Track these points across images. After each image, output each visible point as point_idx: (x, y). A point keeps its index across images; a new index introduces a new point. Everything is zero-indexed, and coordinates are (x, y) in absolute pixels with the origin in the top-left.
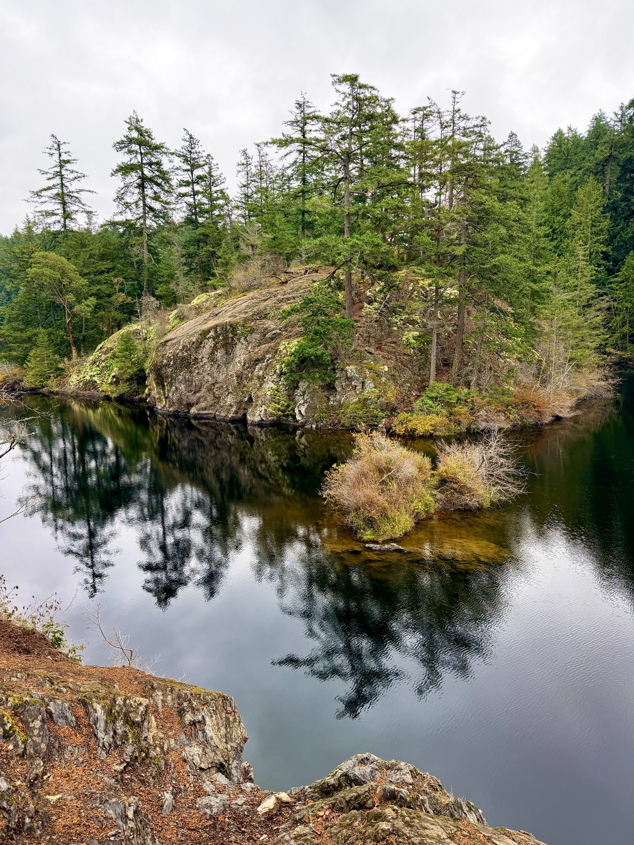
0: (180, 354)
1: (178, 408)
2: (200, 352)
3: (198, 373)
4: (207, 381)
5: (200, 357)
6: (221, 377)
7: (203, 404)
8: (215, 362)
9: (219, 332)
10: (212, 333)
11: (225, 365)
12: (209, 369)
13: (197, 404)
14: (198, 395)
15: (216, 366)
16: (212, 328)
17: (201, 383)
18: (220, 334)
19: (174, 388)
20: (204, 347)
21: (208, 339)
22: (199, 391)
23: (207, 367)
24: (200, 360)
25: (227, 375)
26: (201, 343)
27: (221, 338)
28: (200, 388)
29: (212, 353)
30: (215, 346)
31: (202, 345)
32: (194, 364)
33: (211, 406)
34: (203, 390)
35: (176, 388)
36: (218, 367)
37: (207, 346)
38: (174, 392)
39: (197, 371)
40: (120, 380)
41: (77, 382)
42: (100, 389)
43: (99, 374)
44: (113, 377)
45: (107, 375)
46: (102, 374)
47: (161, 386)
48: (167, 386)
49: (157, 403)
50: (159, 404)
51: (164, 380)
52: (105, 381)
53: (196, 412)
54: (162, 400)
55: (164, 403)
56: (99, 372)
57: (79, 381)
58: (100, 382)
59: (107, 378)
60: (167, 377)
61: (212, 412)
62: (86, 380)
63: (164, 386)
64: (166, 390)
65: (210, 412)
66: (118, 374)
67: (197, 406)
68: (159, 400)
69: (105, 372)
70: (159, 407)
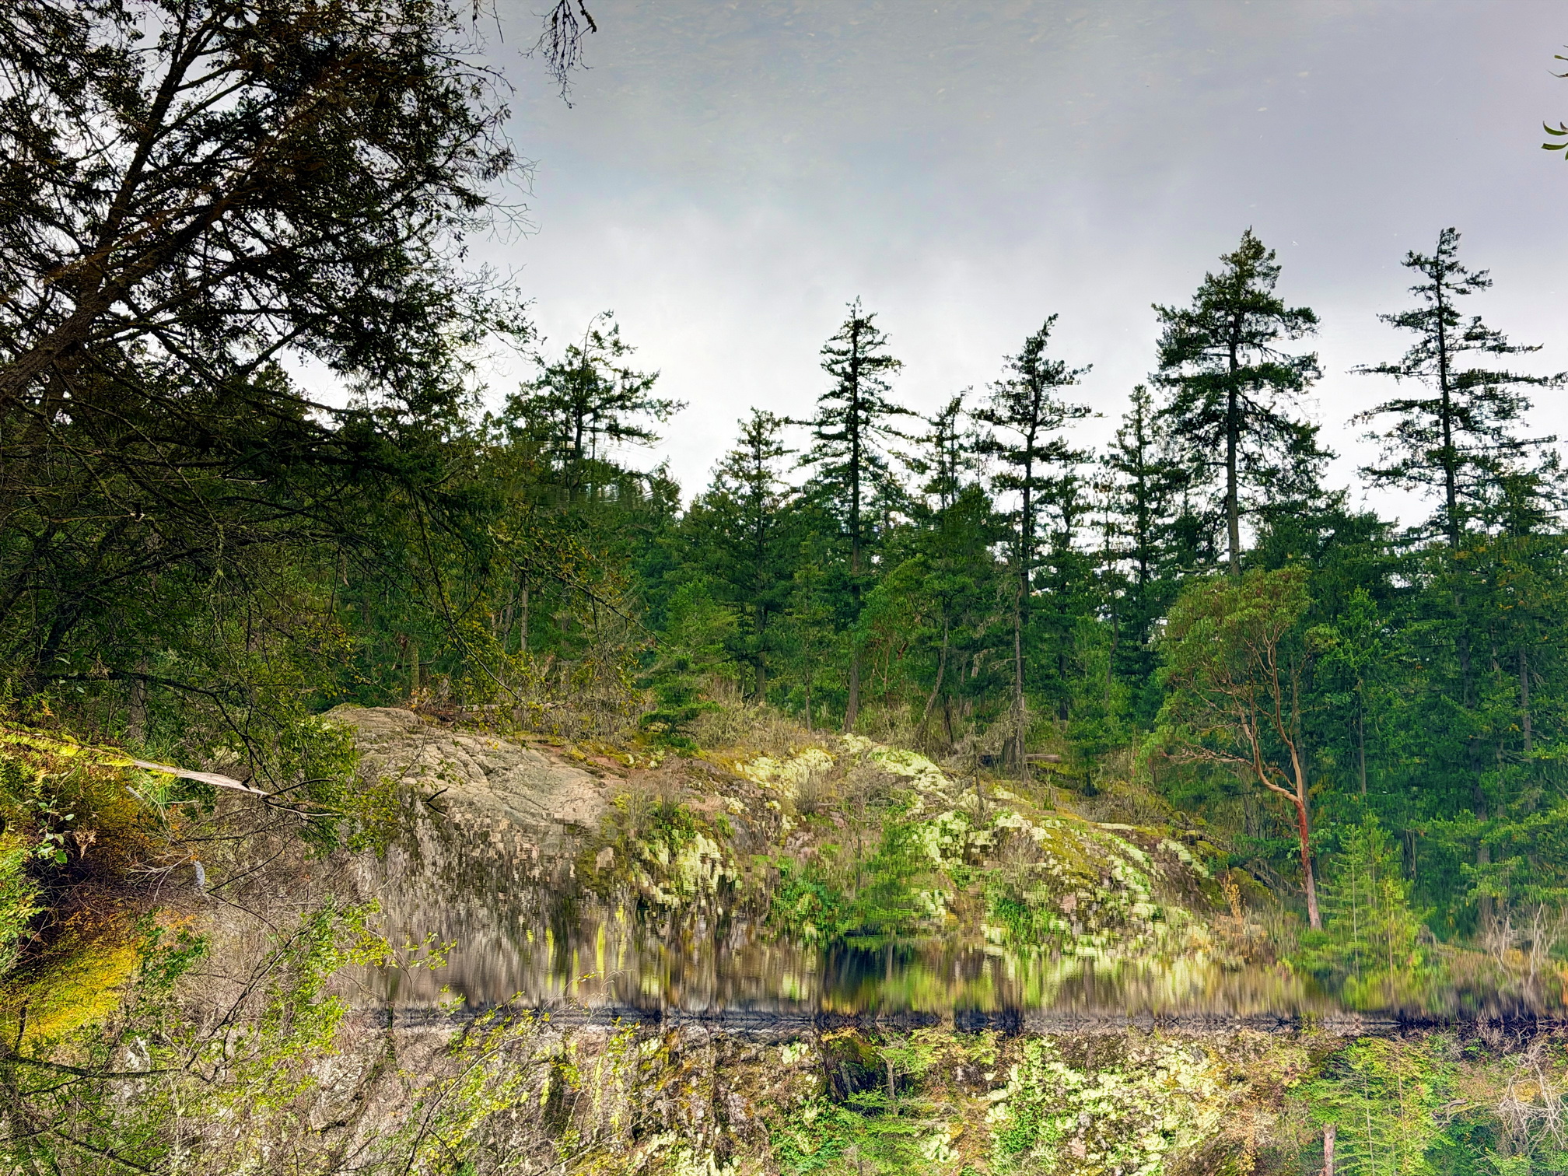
13: (434, 1053)
33: (406, 1047)
34: (418, 1091)
40: (959, 1078)
41: (1160, 1063)
42: (1048, 1045)
43: (1069, 1092)
44: (998, 1085)
45: (1038, 1090)
46: (1060, 1092)
47: (568, 1091)
48: (540, 1096)
49: (602, 1039)
50: (595, 1037)
51: (542, 1112)
52: (1034, 1070)
53: (434, 1030)
54: (578, 1050)
55: (573, 1043)
56: (1072, 1099)
57: (1151, 1066)
58: (1052, 1066)
59: (1033, 1082)
60: (529, 1121)
61: (403, 1031)
62: (1113, 1072)
63: (552, 1095)
64: (546, 1084)
65: (409, 1031)
66: (969, 1095)
67: (435, 1046)
68: (591, 1049)
69: (1049, 1100)
70: (592, 1028)
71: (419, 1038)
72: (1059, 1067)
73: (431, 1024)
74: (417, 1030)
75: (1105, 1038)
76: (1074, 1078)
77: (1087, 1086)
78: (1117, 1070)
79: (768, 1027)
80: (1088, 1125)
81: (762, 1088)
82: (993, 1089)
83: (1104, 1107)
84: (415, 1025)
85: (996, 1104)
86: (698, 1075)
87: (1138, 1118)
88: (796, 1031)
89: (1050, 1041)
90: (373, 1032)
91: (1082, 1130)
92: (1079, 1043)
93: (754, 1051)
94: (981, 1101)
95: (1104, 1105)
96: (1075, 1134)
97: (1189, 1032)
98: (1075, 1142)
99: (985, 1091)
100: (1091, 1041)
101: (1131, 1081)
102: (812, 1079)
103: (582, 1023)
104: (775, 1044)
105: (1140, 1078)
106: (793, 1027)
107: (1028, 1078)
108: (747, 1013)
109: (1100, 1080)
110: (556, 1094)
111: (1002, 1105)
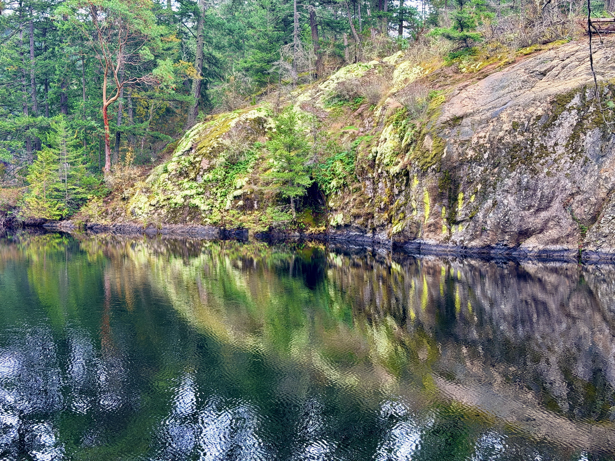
0: (508, 139)
1: (493, 240)
2: (552, 134)
3: (548, 174)
4: (564, 189)
5: (552, 143)
6: (588, 182)
7: (553, 233)
8: (580, 154)
9: (588, 99)
10: (576, 101)
11: (597, 160)
12: (568, 165)
13: (541, 231)
14: (544, 215)
15: (581, 161)
16: (575, 91)
17: (554, 193)
18: (591, 102)
19: (490, 202)
20: (560, 125)
21: (569, 110)
22: (546, 208)
23: (565, 162)
24: (551, 150)
25: (600, 177)
26: (555, 118)
27: (592, 109)
28: (550, 202)
29: (574, 137)
30: (580, 123)
31: (557, 122)
32: (540, 157)
33: (568, 236)
34: (556, 205)
35: (495, 204)
36: (585, 162)
37: (566, 124)
38: (488, 211)
39: (546, 170)
40: (256, 202)
41: (153, 208)
42: (207, 219)
43: (202, 193)
44: (237, 198)
45: (219, 195)
46: (208, 194)
47: (445, 201)
48: (464, 199)
49: (425, 234)
50: (430, 236)
51: (461, 188)
52: (218, 206)
53: (541, 247)
54: (441, 228)
55: (445, 233)
56: (201, 190)
57: (157, 207)
58: (206, 208)
59: (220, 200)
60: (469, 183)
61: (570, 247)
62: (176, 204)
63: (456, 200)
64: (460, 207)
65: (565, 246)
66: (251, 193)
67: (541, 235)
68: (432, 228)
69: (214, 190)
70: (432, 242)
71: (556, 241)
72: (203, 207)
73: (545, 251)
74: (558, 247)
75: (176, 223)
76: (196, 201)
77: (192, 197)
78: (173, 205)
79: (352, 236)
80: (198, 176)
81: (355, 200)
82: (240, 196)
83: (186, 185)
84: (560, 251)
85: (241, 188)
86: (381, 209)
87: (175, 180)
88: (339, 233)
89: (206, 222)
90: (591, 248)
91: (201, 173)
92: (191, 220)
93: (356, 221)
94: (247, 190)
95: (187, 186)
96: (205, 171)
97: (134, 225)
98: (206, 167)
99: (245, 194)
100: (184, 221)
101: (168, 199)
102: (331, 204)
103: (437, 245)
104: (346, 226)
105: (164, 200)
106: (340, 235)
107: (222, 202)
108: (362, 245)
109: (183, 200)
110: (454, 200)
111: (238, 187)
